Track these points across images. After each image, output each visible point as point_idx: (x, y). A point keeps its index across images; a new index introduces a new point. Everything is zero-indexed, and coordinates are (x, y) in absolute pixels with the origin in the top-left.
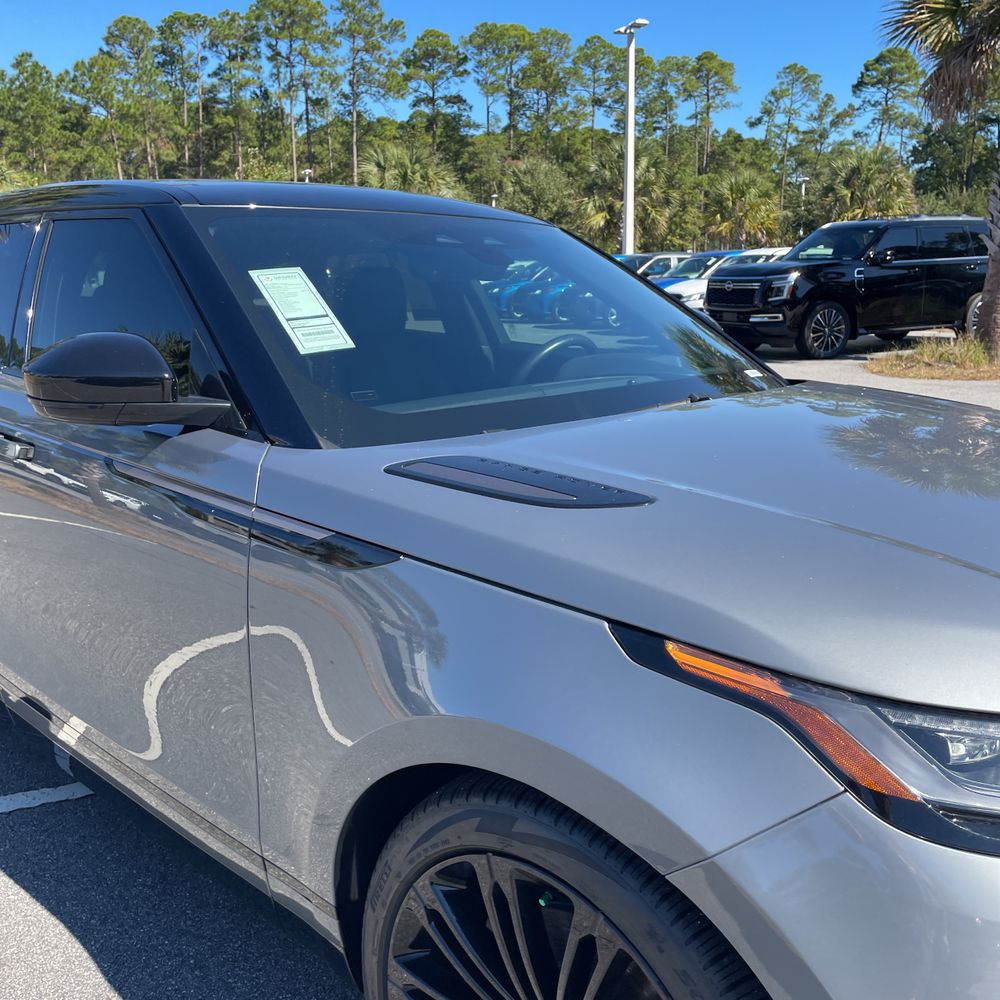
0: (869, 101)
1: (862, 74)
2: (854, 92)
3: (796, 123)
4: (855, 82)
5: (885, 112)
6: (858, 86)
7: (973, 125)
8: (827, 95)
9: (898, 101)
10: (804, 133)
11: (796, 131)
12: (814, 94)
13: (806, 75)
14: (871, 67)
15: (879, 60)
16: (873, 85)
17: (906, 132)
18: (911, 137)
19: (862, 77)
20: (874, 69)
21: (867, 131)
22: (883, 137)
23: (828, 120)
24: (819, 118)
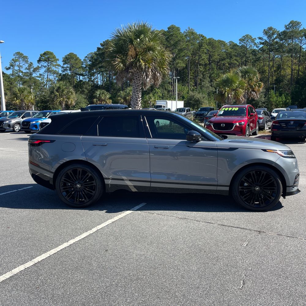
0: (43, 66)
1: (40, 57)
2: (38, 62)
3: (22, 70)
4: (38, 60)
5: (48, 69)
6: (39, 61)
7: (73, 75)
8: (30, 62)
9: (52, 67)
10: (25, 73)
11: (22, 72)
12: (27, 62)
13: (23, 56)
14: (42, 56)
15: (45, 54)
16: (44, 61)
17: (55, 75)
18: (56, 77)
19: (40, 58)
20: (43, 57)
21: (44, 74)
22: (49, 76)
23: (32, 70)
24: (29, 69)
